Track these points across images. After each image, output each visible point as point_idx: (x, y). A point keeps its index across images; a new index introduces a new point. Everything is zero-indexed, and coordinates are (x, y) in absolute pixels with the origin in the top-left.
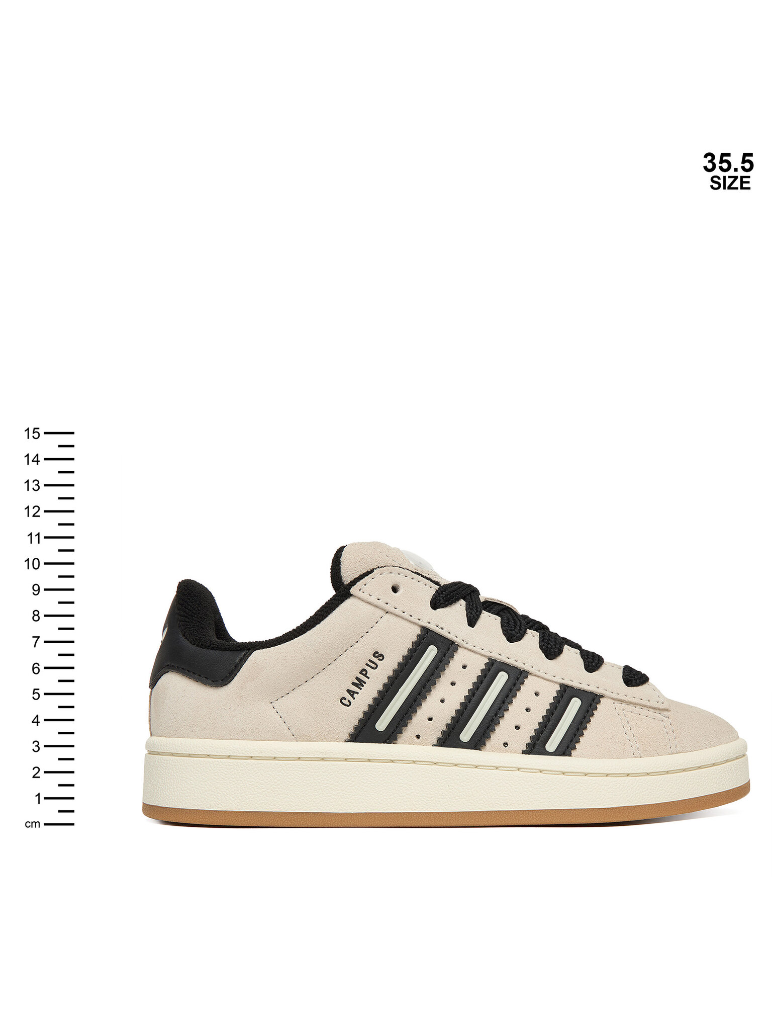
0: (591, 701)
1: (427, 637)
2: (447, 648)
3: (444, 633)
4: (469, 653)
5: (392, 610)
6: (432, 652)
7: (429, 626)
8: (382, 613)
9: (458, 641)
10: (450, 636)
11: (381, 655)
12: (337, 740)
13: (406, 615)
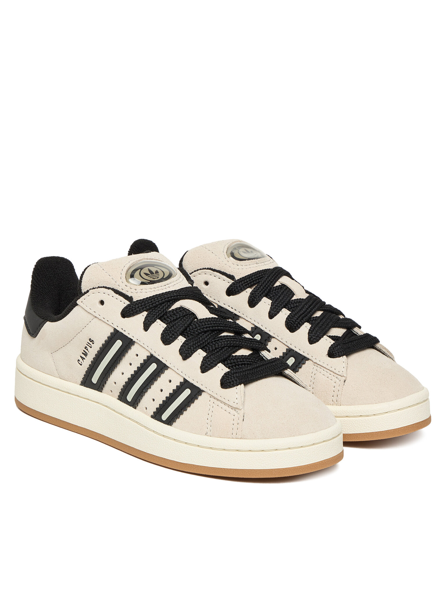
0: (196, 392)
1: (116, 335)
2: (128, 343)
3: (125, 333)
4: (141, 347)
5: (98, 316)
6: (118, 344)
7: (118, 329)
8: (93, 317)
9: (134, 339)
10: (129, 336)
11: (93, 341)
12: (76, 383)
13: (105, 321)
